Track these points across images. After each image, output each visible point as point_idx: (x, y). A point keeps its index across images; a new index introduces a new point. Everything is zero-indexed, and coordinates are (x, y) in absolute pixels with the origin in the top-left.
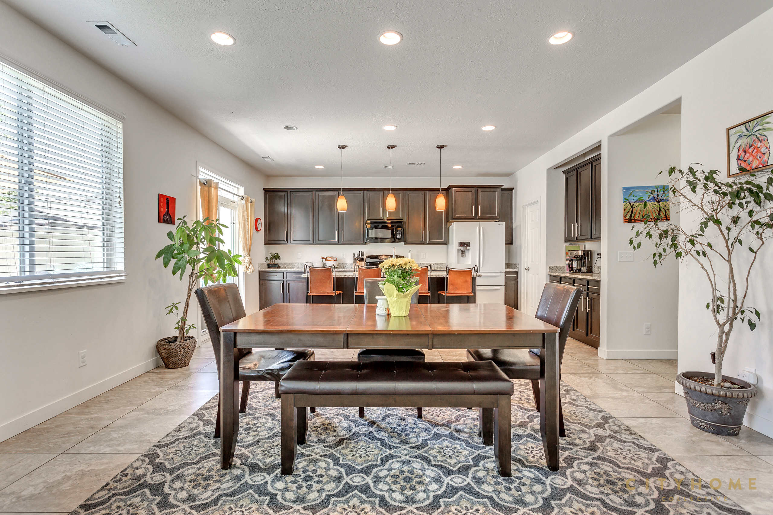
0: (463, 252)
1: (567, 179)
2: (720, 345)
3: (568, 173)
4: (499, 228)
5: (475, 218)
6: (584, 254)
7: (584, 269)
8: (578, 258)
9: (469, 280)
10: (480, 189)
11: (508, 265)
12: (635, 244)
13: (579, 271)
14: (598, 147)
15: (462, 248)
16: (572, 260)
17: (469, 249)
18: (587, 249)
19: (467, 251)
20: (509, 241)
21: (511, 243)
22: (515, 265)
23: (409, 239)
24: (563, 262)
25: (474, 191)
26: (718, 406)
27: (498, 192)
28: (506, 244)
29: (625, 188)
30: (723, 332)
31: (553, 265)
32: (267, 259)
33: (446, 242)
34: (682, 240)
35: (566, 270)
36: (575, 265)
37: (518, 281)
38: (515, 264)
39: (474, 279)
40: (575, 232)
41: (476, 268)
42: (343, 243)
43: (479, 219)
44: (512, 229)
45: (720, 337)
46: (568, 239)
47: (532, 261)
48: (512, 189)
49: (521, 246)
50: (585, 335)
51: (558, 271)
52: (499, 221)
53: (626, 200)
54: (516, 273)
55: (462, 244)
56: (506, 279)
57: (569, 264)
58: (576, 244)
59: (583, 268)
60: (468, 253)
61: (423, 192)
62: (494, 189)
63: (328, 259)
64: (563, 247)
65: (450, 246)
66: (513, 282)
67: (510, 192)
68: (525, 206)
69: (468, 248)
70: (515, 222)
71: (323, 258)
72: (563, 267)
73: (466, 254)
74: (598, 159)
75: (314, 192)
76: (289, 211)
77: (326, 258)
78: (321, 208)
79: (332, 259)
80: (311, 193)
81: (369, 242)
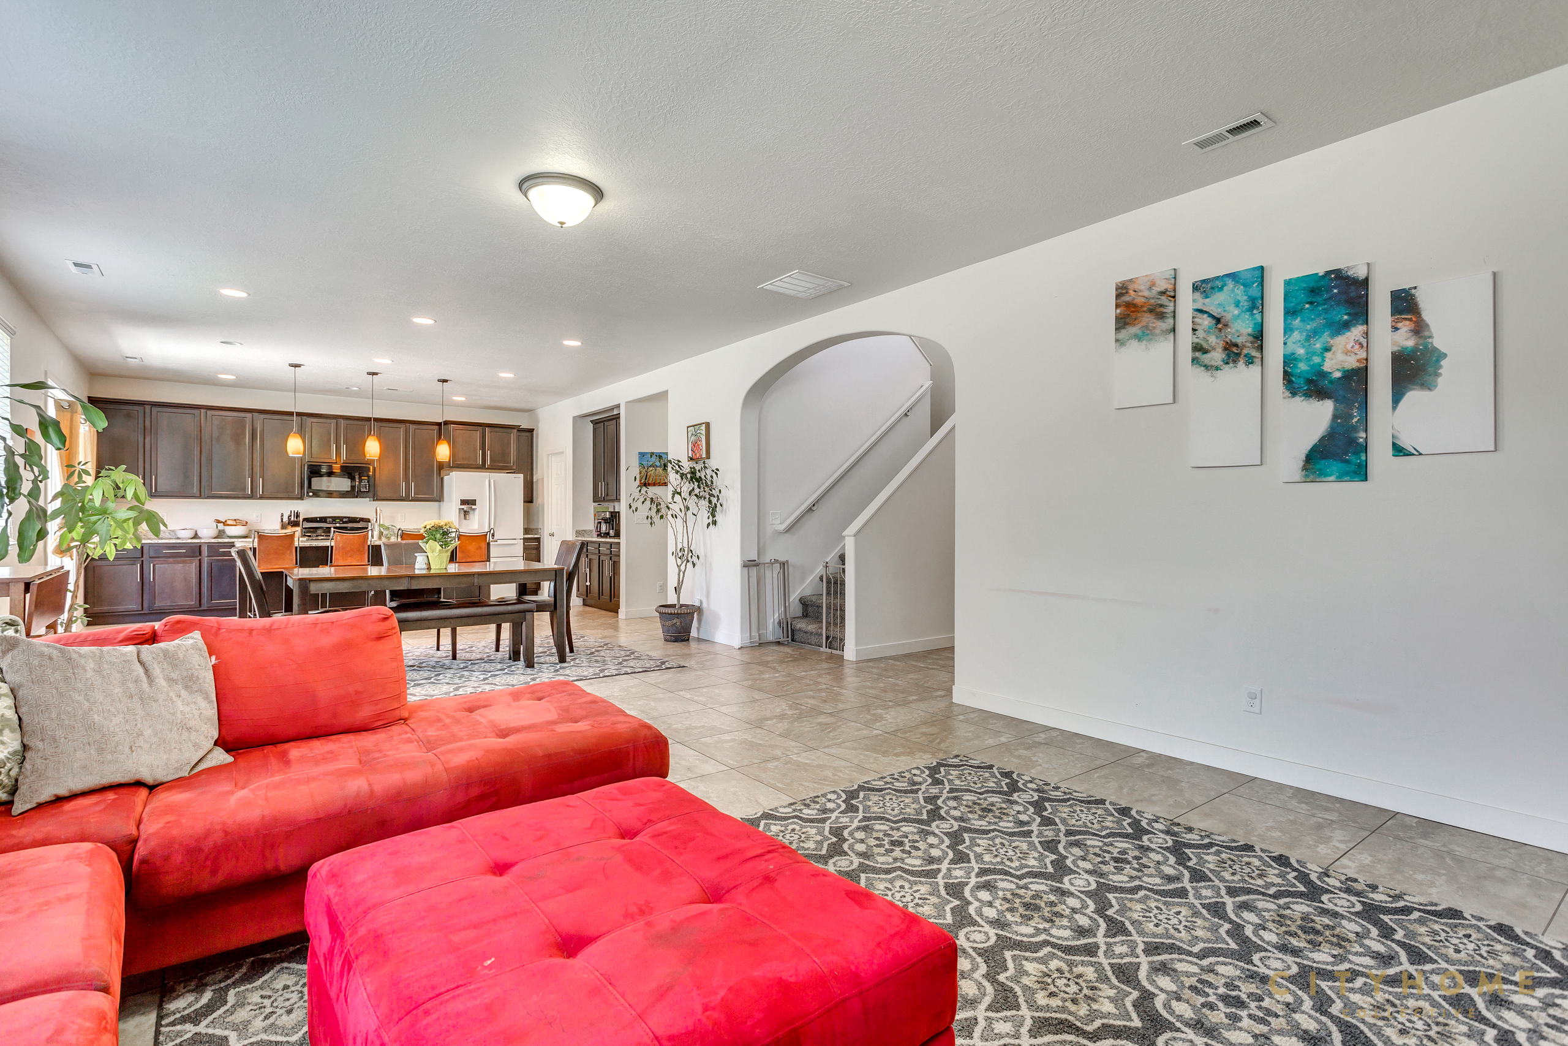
0: (466, 513)
1: (595, 430)
2: (679, 583)
3: (596, 423)
4: (517, 481)
5: (482, 467)
6: (612, 516)
7: (612, 533)
8: (606, 521)
9: (484, 545)
10: (489, 428)
11: (527, 531)
12: (633, 508)
13: (607, 534)
14: (618, 406)
15: (465, 507)
16: (600, 523)
17: (474, 509)
18: (616, 511)
19: (471, 512)
20: (529, 498)
21: (531, 501)
22: (536, 531)
23: (380, 494)
24: (591, 526)
25: (481, 430)
26: (675, 621)
27: (514, 435)
28: (524, 502)
29: (640, 453)
30: (680, 571)
31: (581, 529)
33: (440, 499)
34: (663, 506)
35: (595, 534)
36: (604, 528)
37: (540, 551)
38: (537, 529)
39: (489, 544)
40: (602, 493)
41: (492, 531)
42: (261, 498)
43: (488, 469)
44: (532, 482)
45: (679, 575)
46: (596, 499)
47: (557, 525)
48: (532, 431)
49: (543, 505)
50: (609, 601)
51: (586, 535)
52: (514, 473)
53: (641, 464)
54: (538, 540)
55: (463, 502)
56: (525, 548)
57: (597, 527)
58: (605, 504)
59: (611, 531)
60: (474, 513)
61: (403, 426)
62: (509, 430)
63: (229, 522)
64: (591, 507)
65: (445, 505)
66: (534, 552)
67: (528, 434)
68: (549, 455)
69: (473, 507)
70: (537, 473)
71: (218, 522)
72: (591, 531)
73: (471, 515)
74: (617, 417)
75: (202, 410)
76: (147, 440)
77: (226, 521)
78: (218, 439)
79: (237, 522)
80: (196, 412)
81: (311, 496)
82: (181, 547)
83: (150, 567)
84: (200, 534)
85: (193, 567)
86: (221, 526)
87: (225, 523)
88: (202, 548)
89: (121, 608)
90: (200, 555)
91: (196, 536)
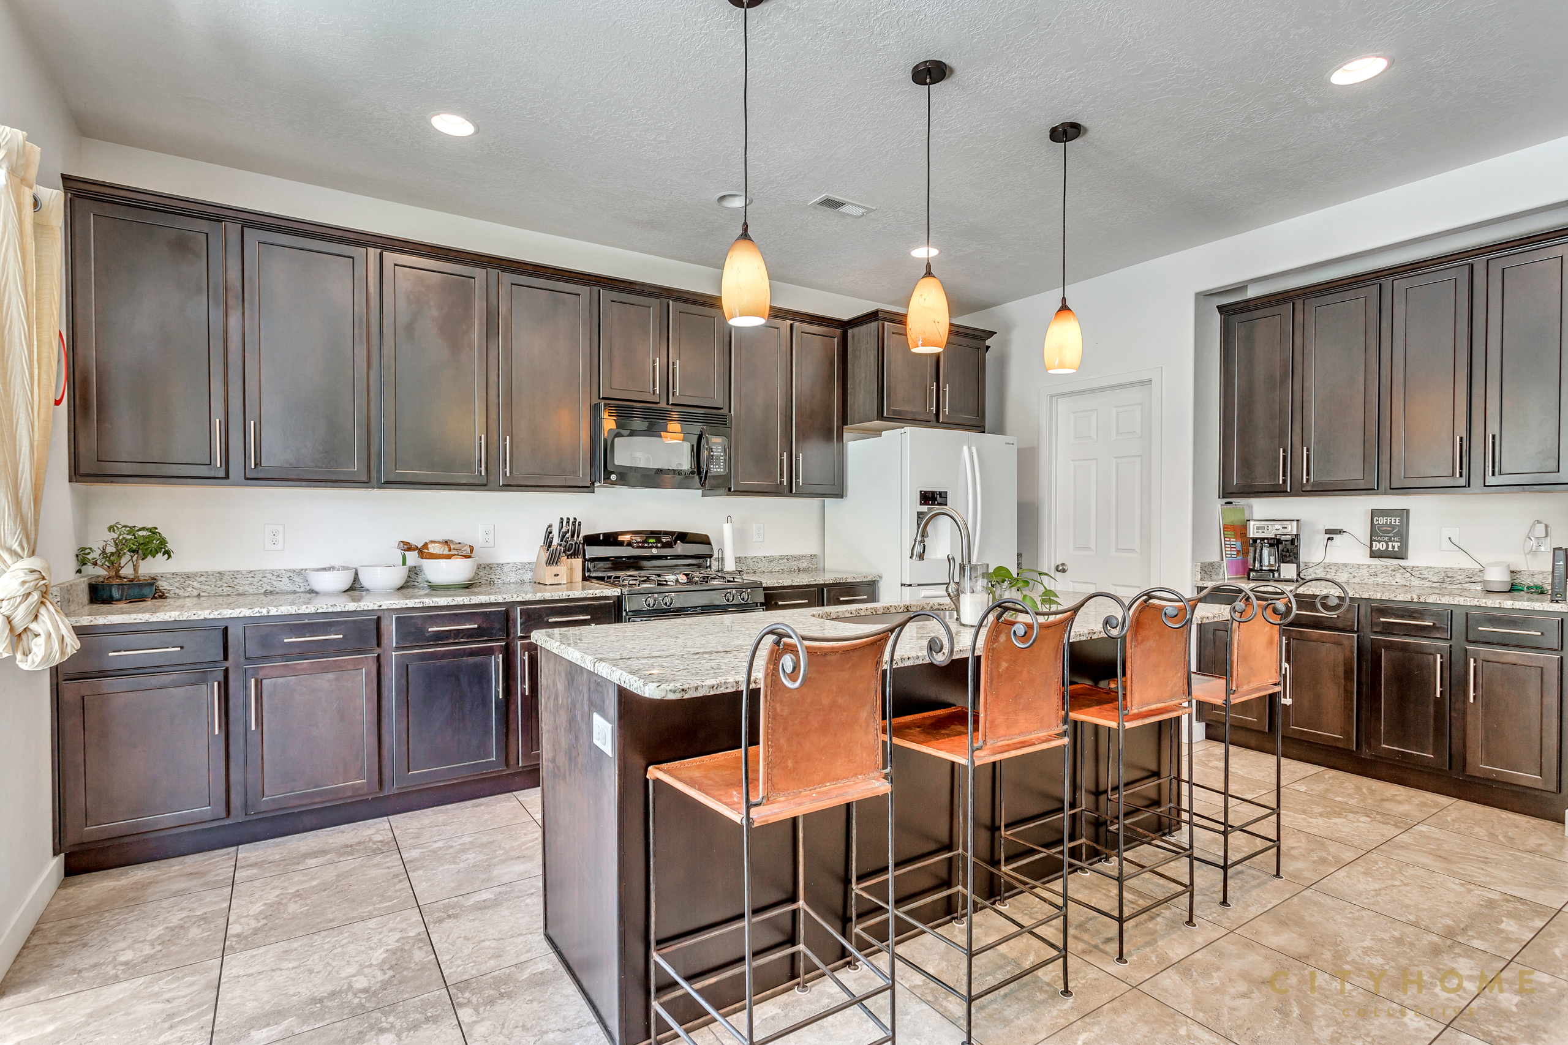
27: (982, 351)
32: (82, 558)
42: (506, 487)
63: (434, 549)
68: (1052, 396)
71: (408, 547)
75: (371, 250)
76: (234, 321)
77: (426, 545)
78: (410, 328)
79: (452, 550)
80: (358, 252)
81: (614, 483)
82: (330, 624)
83: (247, 688)
84: (366, 580)
85: (360, 680)
86: (412, 558)
87: (423, 552)
88: (384, 624)
89: (166, 818)
90: (379, 645)
91: (355, 588)
